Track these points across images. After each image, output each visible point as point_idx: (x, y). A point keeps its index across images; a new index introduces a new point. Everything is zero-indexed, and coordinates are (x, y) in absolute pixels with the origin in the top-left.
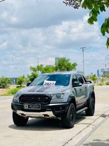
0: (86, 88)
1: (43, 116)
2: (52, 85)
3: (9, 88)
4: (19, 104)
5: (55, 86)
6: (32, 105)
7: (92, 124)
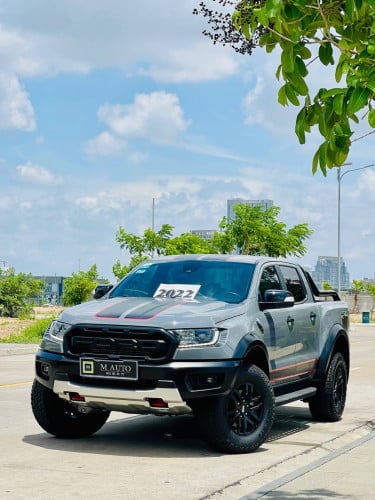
0: (315, 316)
1: (147, 404)
2: (187, 296)
3: (32, 316)
4: (64, 359)
5: (195, 301)
6: (109, 365)
7: (324, 446)
